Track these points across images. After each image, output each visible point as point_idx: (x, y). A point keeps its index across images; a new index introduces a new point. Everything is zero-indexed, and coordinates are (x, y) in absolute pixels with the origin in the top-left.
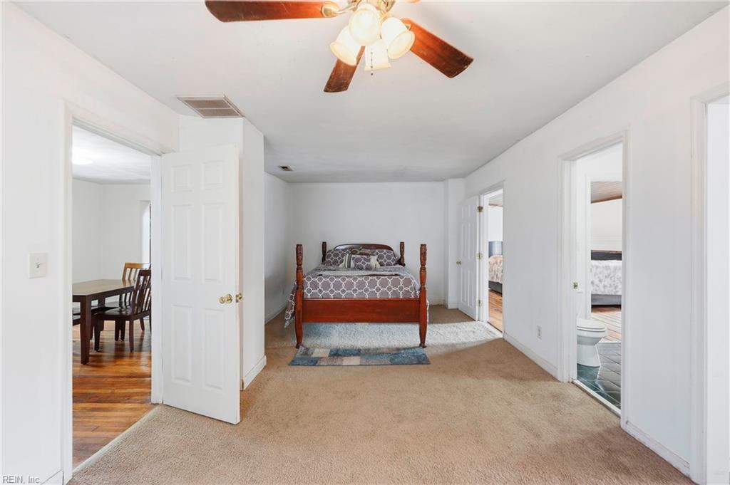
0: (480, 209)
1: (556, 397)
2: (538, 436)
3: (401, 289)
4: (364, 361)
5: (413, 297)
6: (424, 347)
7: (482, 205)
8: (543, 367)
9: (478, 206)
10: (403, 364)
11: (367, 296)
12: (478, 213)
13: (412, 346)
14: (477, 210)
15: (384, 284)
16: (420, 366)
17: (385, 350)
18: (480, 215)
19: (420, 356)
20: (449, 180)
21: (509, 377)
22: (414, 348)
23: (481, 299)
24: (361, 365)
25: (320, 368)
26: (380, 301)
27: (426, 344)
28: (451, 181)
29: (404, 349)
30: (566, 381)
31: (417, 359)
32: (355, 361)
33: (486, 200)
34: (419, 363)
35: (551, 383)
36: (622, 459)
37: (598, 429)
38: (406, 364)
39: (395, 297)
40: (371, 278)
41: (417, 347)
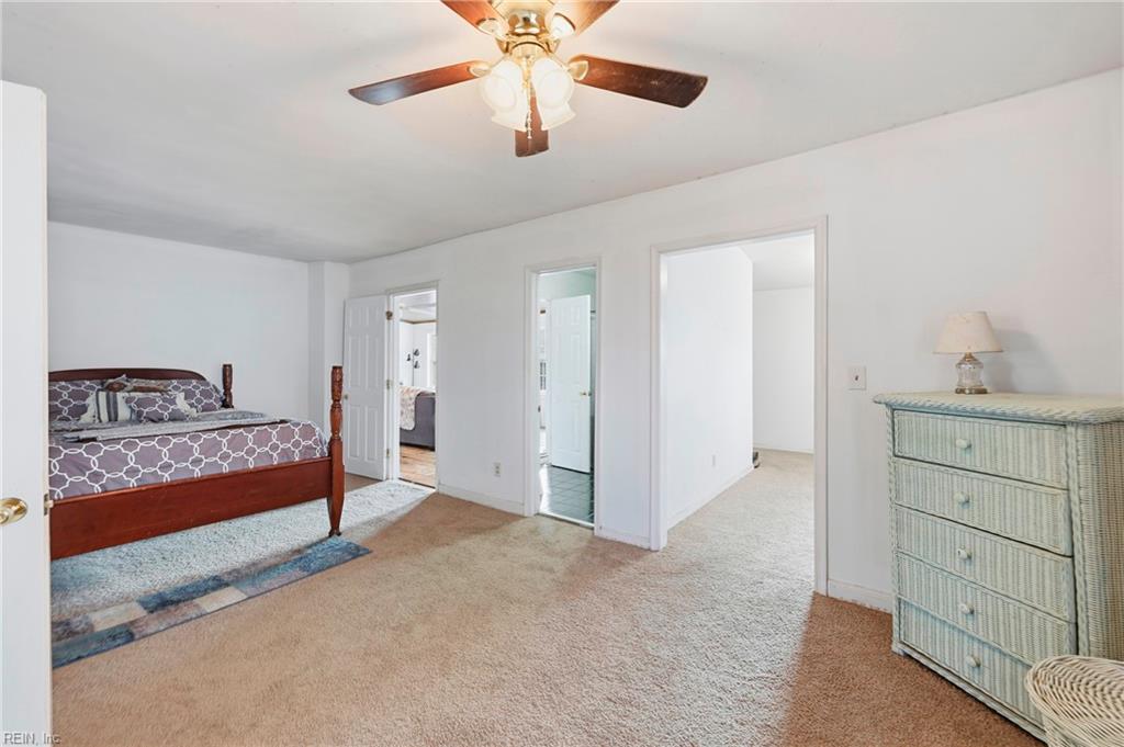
0: (389, 315)
1: (534, 531)
2: (551, 571)
3: (297, 444)
4: (251, 591)
5: (318, 455)
6: (339, 534)
7: (391, 310)
8: (505, 509)
9: (386, 310)
10: (329, 567)
11: (226, 468)
12: (386, 321)
13: (315, 539)
14: (385, 317)
15: (259, 442)
16: (360, 559)
17: (273, 561)
18: (389, 324)
19: (346, 547)
20: (327, 263)
21: (477, 530)
22: (321, 541)
23: (390, 447)
24: (249, 598)
25: (143, 644)
26: (257, 472)
27: (341, 530)
28: (328, 265)
29: (309, 547)
30: (532, 515)
31: (346, 554)
32: (230, 596)
33: (399, 303)
34: (355, 556)
35: (522, 521)
36: (614, 557)
37: (584, 544)
38: (337, 565)
39: (286, 460)
40: (232, 432)
41: (327, 538)
